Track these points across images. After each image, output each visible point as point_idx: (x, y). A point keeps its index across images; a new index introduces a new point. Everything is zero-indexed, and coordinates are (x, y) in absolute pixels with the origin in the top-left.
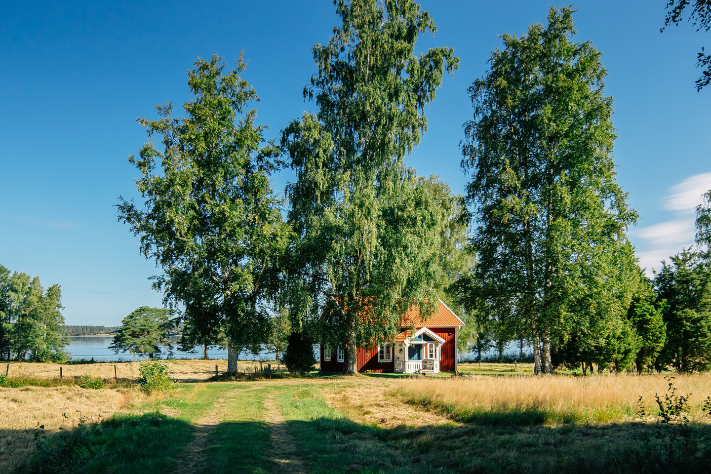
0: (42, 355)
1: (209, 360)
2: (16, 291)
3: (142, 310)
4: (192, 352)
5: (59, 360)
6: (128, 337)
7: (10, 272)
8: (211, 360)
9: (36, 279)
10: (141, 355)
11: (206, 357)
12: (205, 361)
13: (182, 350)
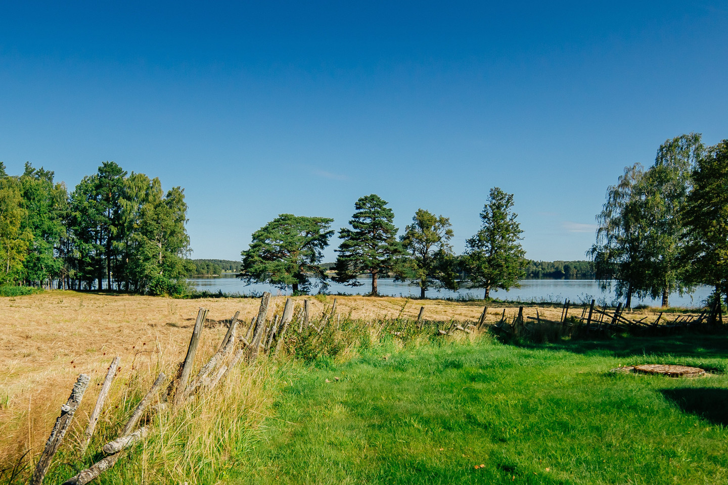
0: (156, 286)
1: (378, 296)
2: (129, 198)
3: (283, 221)
4: (354, 285)
5: (177, 293)
6: (256, 258)
7: (126, 173)
8: (382, 296)
9: (156, 181)
10: (281, 288)
11: (374, 293)
12: (373, 298)
13: (338, 281)
